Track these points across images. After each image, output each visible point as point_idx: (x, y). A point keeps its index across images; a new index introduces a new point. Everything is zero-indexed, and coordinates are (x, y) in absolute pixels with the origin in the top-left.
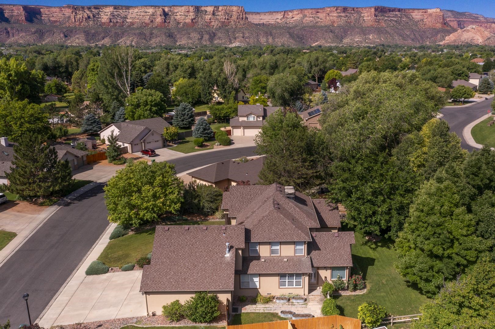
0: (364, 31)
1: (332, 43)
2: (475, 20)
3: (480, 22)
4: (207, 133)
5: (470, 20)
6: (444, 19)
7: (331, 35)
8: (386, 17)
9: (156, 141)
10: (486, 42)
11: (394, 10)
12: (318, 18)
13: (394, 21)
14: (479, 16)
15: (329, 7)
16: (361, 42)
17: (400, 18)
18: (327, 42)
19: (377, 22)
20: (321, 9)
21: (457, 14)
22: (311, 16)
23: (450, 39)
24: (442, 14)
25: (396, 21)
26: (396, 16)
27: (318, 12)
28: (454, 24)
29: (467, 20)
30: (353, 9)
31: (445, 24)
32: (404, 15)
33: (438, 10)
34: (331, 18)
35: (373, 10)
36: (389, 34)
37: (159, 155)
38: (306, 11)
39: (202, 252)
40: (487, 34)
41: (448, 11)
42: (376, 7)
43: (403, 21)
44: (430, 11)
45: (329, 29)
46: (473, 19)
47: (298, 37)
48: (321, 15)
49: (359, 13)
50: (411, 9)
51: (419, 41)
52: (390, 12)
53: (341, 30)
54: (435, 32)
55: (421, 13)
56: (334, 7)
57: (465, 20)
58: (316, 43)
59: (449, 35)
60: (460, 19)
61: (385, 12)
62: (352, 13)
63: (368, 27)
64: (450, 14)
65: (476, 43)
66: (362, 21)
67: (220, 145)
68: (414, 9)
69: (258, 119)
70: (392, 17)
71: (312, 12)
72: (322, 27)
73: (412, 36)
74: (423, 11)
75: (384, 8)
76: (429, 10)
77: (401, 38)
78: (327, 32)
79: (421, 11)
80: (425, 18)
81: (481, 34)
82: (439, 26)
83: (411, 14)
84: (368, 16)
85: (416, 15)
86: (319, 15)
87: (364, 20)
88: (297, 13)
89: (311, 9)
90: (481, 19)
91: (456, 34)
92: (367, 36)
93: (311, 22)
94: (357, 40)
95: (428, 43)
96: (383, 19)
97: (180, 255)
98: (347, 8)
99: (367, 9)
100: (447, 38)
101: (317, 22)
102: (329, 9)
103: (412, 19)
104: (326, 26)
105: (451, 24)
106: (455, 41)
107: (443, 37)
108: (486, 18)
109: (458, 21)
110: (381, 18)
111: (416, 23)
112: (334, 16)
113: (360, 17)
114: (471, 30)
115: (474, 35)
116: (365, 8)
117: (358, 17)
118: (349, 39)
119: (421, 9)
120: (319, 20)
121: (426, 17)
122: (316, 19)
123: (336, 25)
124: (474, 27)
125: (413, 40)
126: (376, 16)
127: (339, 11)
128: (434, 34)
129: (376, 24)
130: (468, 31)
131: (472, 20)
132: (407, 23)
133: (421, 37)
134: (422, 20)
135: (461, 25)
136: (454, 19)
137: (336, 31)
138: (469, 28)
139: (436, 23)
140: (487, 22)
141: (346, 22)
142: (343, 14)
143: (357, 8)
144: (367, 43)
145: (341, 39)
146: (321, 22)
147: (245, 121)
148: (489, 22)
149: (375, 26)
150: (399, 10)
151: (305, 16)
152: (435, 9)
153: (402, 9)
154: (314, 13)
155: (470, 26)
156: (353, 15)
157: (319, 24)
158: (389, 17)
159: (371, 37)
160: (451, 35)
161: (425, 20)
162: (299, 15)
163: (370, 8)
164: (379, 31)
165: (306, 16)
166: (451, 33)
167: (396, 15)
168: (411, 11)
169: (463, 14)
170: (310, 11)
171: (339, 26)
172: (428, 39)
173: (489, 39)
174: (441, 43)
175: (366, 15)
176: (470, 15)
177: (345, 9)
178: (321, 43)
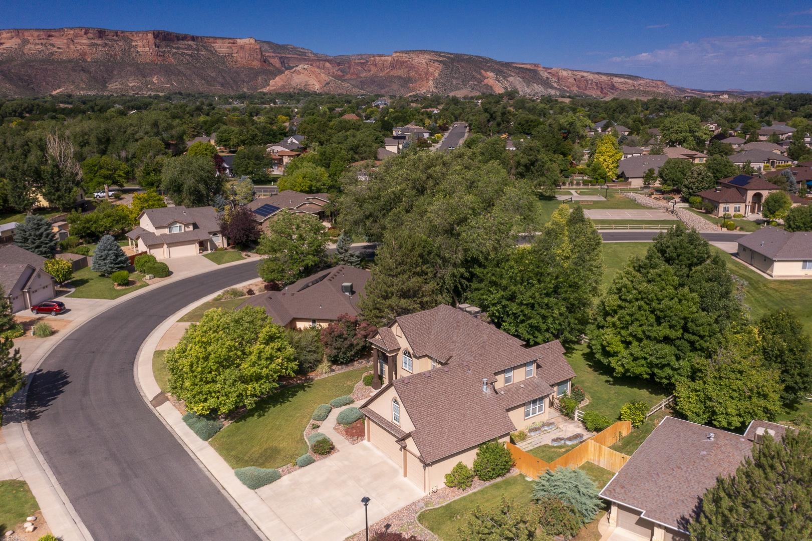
0: (142, 71)
1: (89, 89)
2: (303, 57)
3: (309, 60)
4: (121, 262)
5: (296, 56)
6: (262, 56)
7: (84, 76)
8: (174, 48)
9: (44, 288)
10: (325, 88)
11: (185, 38)
12: (53, 46)
13: (188, 55)
14: (306, 51)
15: (71, 29)
16: (140, 88)
17: (197, 51)
18: (77, 87)
19: (160, 56)
20: (55, 30)
21: (278, 48)
22: (37, 41)
23: (276, 83)
24: (258, 47)
25: (191, 56)
26: (189, 47)
27: (50, 36)
28: (276, 62)
29: (292, 56)
30: (116, 33)
31: (265, 62)
32: (202, 46)
33: (252, 41)
34: (79, 47)
35: (150, 36)
36: (185, 75)
37: (70, 310)
38: (26, 34)
39: (460, 397)
40: (325, 77)
41: (264, 42)
42: (156, 33)
43: (202, 55)
44: (240, 42)
45: (78, 66)
46: (299, 55)
47: (20, 79)
48: (59, 42)
49: (128, 40)
50: (211, 37)
51: (231, 87)
52: (178, 40)
53: (101, 68)
54: (254, 74)
55: (227, 45)
56: (81, 28)
57: (290, 56)
58: (58, 91)
59: (274, 79)
60: (283, 55)
61: (171, 40)
62: (115, 40)
63: (147, 63)
64: (266, 47)
65: (312, 90)
66: (134, 54)
67: (154, 277)
68: (215, 38)
69: (187, 229)
70: (184, 49)
71: (38, 36)
72: (63, 62)
73: (220, 79)
74: (230, 40)
75: (169, 34)
76: (238, 40)
77: (203, 82)
78: (75, 71)
79: (227, 41)
80: (234, 52)
81: (316, 77)
82: (256, 64)
83: (212, 45)
84: (144, 46)
85: (221, 47)
86: (53, 40)
87: (138, 52)
88: (9, 35)
89: (37, 30)
90: (310, 55)
91: (284, 77)
92: (148, 79)
93: (40, 52)
94: (133, 84)
95: (245, 90)
96: (169, 52)
97: (441, 407)
98: (105, 32)
99: (141, 35)
100: (272, 82)
101: (52, 54)
102: (72, 32)
103: (215, 53)
104: (70, 61)
105: (272, 61)
106: (283, 87)
107: (266, 81)
108: (316, 55)
109: (281, 58)
110: (166, 50)
111: (223, 59)
112: (84, 44)
113: (130, 46)
114: (302, 71)
115: (307, 79)
116: (137, 33)
117: (127, 48)
118: (117, 83)
119: (226, 38)
120: (55, 49)
121: (236, 51)
122: (49, 47)
123: (89, 60)
124: (306, 66)
125: (222, 85)
126: (158, 47)
127: (90, 35)
128: (252, 76)
129: (160, 59)
130: (299, 73)
131: (299, 57)
132: (209, 59)
133: (234, 81)
134: (231, 55)
135: (285, 65)
136: (273, 54)
137: (93, 69)
138: (299, 68)
139: (253, 61)
140: (319, 60)
141: (107, 54)
142: (99, 42)
143: (123, 32)
144: (150, 89)
145: (104, 83)
146: (60, 53)
147: (166, 235)
148: (321, 60)
149: (159, 63)
150: (193, 39)
151: (25, 42)
152: (248, 39)
153: (197, 37)
154: (44, 37)
155: (300, 66)
156: (117, 44)
157: (56, 57)
158: (178, 48)
159: (155, 80)
160: (277, 78)
161: (235, 55)
162: (13, 40)
163: (146, 32)
164: (167, 71)
165: (28, 42)
166: (276, 76)
167: (190, 45)
168: (211, 40)
169: (284, 48)
170: (36, 34)
171: (95, 62)
172: (245, 84)
173: (328, 84)
174: (265, 90)
175: (139, 43)
176: (294, 50)
177: (101, 34)
178: (67, 89)
